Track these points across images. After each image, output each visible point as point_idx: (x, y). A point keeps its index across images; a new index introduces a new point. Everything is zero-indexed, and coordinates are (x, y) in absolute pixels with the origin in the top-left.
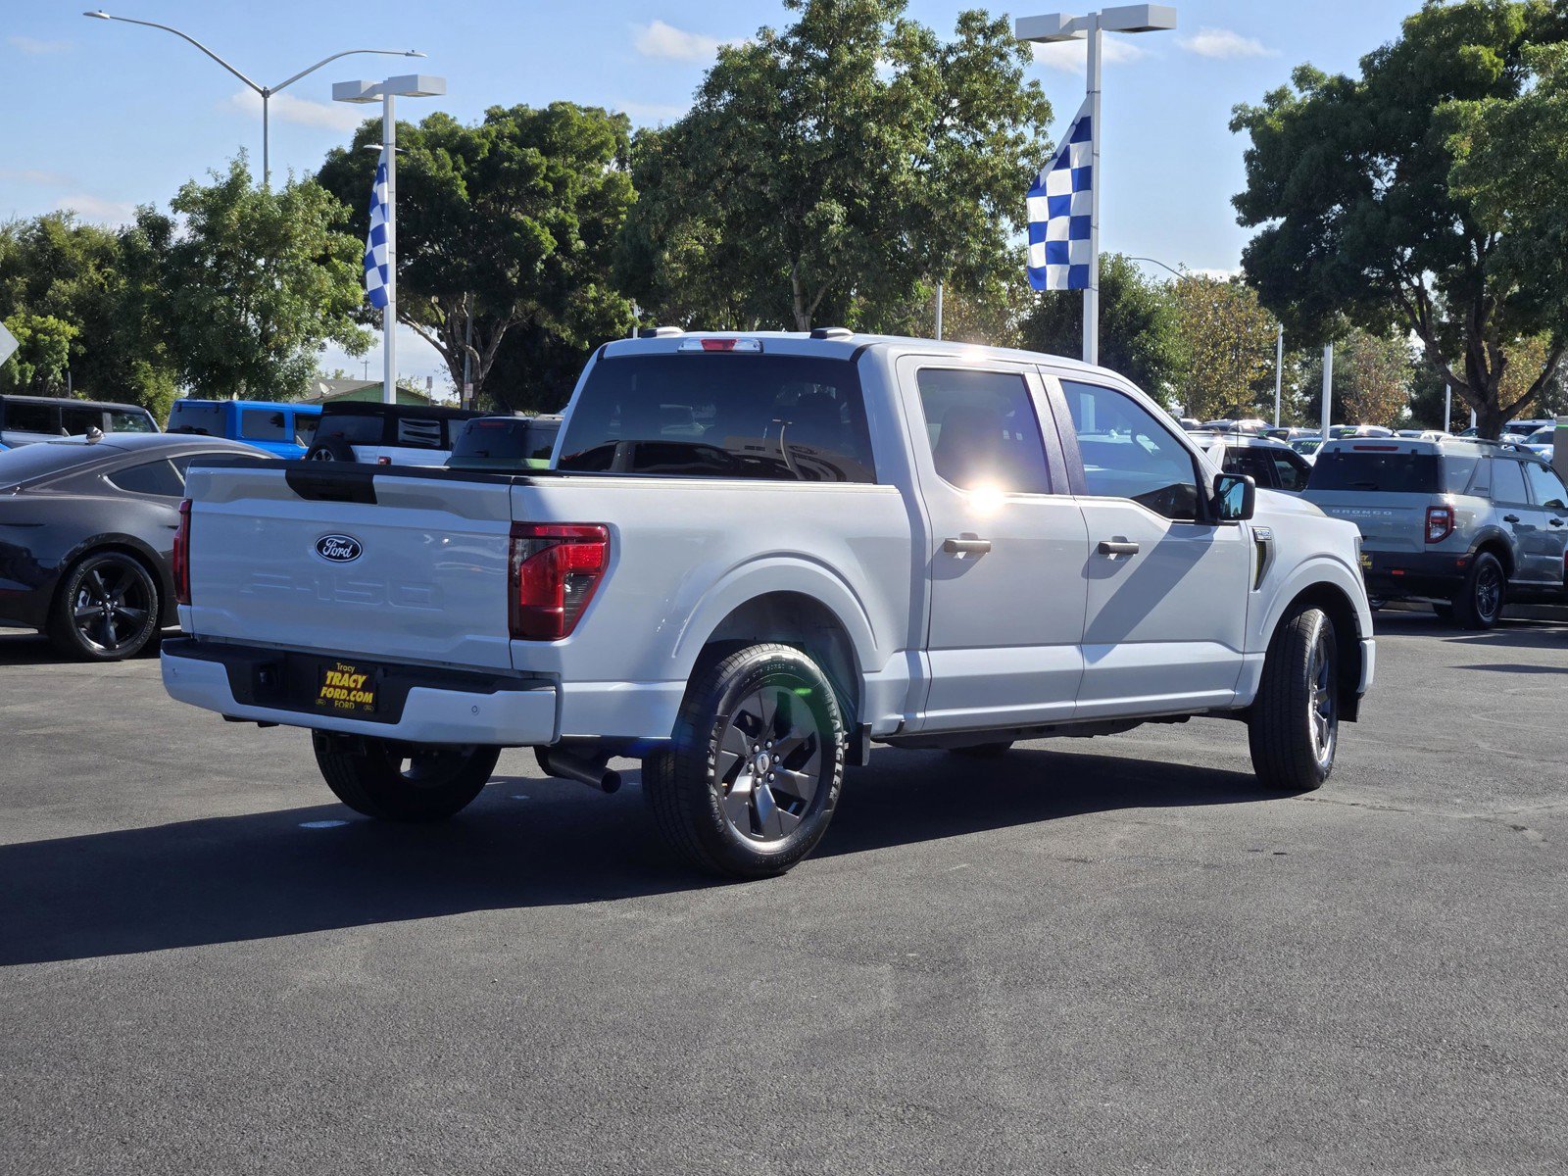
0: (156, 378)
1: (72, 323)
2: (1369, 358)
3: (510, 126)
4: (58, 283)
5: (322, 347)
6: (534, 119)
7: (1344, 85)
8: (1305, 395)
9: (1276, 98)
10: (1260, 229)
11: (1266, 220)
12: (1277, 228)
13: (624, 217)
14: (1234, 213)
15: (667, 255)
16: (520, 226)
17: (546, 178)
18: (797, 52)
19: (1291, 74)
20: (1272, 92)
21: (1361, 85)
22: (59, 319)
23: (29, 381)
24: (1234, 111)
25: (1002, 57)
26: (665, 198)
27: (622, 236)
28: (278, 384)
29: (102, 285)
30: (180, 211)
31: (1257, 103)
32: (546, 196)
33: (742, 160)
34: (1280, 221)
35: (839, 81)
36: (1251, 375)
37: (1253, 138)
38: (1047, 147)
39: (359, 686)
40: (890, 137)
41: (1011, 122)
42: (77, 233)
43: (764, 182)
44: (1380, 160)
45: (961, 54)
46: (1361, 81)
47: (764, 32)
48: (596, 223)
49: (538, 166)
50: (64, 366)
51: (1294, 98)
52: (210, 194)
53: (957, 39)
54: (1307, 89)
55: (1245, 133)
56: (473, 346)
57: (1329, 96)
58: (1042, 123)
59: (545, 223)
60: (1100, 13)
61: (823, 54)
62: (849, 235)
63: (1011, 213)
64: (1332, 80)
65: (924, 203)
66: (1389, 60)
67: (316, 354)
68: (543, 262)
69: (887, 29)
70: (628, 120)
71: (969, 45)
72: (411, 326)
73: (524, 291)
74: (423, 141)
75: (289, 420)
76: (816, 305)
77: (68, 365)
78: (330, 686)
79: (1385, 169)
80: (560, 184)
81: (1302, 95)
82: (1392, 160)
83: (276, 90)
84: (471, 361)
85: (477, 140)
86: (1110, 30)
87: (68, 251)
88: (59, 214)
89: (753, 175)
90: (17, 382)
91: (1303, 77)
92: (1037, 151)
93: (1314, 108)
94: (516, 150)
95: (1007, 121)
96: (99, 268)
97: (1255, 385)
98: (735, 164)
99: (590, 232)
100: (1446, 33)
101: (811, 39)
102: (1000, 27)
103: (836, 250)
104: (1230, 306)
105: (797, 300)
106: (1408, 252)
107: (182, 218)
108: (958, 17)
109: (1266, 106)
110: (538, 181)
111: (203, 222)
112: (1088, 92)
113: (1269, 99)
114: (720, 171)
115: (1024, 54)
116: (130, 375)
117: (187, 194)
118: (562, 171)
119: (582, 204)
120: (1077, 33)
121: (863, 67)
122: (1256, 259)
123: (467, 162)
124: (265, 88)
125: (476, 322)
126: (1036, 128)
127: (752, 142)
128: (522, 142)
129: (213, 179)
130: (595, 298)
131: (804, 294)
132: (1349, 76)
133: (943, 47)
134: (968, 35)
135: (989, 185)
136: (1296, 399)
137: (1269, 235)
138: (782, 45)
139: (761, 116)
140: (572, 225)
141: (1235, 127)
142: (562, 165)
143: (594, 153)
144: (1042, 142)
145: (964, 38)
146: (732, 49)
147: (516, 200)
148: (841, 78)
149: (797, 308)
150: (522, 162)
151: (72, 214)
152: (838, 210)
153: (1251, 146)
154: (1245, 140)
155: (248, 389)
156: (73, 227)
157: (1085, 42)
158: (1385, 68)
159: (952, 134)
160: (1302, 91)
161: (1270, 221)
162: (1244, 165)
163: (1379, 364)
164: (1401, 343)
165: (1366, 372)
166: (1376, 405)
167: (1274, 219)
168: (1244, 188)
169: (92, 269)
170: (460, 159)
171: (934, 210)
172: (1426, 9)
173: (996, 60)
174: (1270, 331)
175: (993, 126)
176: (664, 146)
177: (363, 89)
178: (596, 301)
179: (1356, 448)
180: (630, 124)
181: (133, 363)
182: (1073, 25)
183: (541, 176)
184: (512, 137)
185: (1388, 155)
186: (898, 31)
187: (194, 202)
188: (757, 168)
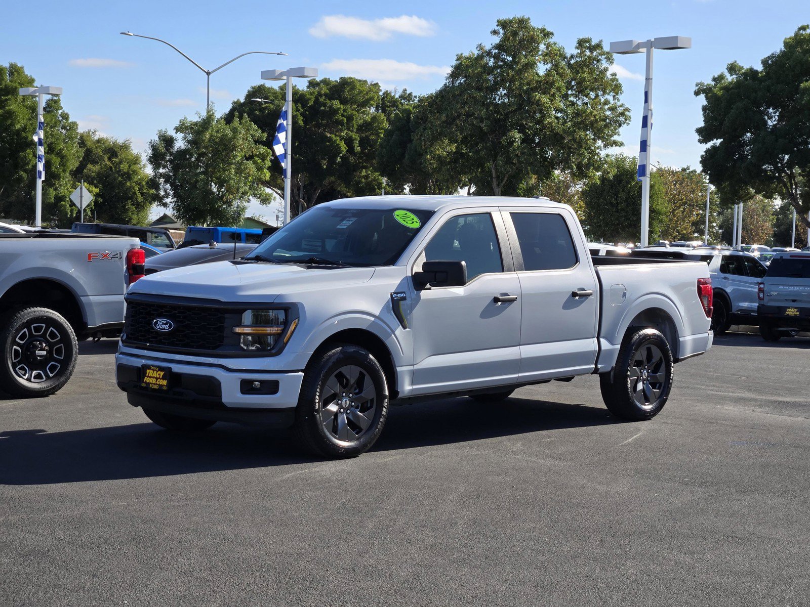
0: (138, 215)
1: (96, 187)
2: (753, 210)
3: (325, 90)
4: (90, 166)
5: (249, 201)
6: (335, 86)
7: (752, 73)
8: (720, 229)
9: (718, 79)
10: (709, 145)
11: (713, 140)
12: (718, 145)
13: (382, 135)
14: (697, 137)
15: (428, 157)
16: (330, 139)
17: (343, 115)
18: (496, 57)
19: (726, 67)
20: (716, 76)
21: (761, 73)
22: (90, 185)
23: (74, 215)
24: (697, 85)
25: (598, 61)
26: (430, 129)
27: (381, 145)
28: (228, 219)
29: (111, 167)
30: (179, 133)
31: (708, 81)
32: (342, 125)
33: (471, 110)
34: (720, 141)
35: (519, 72)
36: (694, 218)
37: (706, 99)
38: (620, 106)
40: (545, 99)
41: (602, 93)
42: (98, 141)
43: (482, 121)
44: (771, 110)
45: (578, 59)
46: (761, 70)
47: (480, 47)
48: (367, 138)
49: (339, 109)
50: (91, 208)
51: (727, 79)
52: (196, 124)
53: (576, 52)
54: (734, 75)
55: (702, 96)
56: (303, 200)
57: (745, 78)
58: (617, 94)
59: (342, 138)
60: (653, 40)
61: (510, 59)
62: (524, 148)
63: (603, 139)
64: (747, 70)
65: (561, 133)
66: (776, 60)
67: (246, 204)
68: (341, 158)
69: (542, 47)
70: (380, 87)
71: (581, 54)
72: (272, 189)
73: (330, 171)
74: (281, 97)
75: (243, 237)
76: (504, 183)
77: (94, 208)
79: (773, 115)
80: (350, 118)
81: (732, 77)
82: (777, 111)
83: (213, 71)
84: (302, 207)
85: (308, 96)
86: (658, 49)
87: (94, 151)
88: (89, 131)
89: (476, 118)
90: (69, 216)
91: (732, 68)
92: (616, 108)
93: (738, 85)
94: (328, 101)
95: (600, 93)
96: (109, 159)
97: (694, 224)
98: (467, 112)
99: (364, 142)
100: (806, 47)
101: (505, 51)
102: (598, 46)
103: (517, 155)
104: (682, 183)
105: (494, 180)
106: (787, 157)
107: (180, 136)
108: (577, 40)
109: (713, 83)
110: (339, 117)
111: (190, 138)
112: (646, 79)
113: (714, 79)
114: (460, 115)
115: (610, 60)
116: (125, 213)
117: (183, 124)
118: (350, 112)
119: (361, 128)
120: (641, 50)
121: (531, 65)
122: (708, 160)
123: (303, 107)
124: (208, 71)
125: (305, 187)
126: (614, 96)
127: (476, 101)
128: (330, 97)
129: (198, 117)
130: (365, 175)
131: (498, 177)
132: (755, 68)
133: (569, 56)
134: (581, 50)
135: (592, 124)
136: (715, 231)
137: (714, 147)
138: (489, 53)
139: (479, 89)
140: (355, 139)
141: (697, 93)
142: (350, 109)
143: (366, 103)
144: (619, 103)
145: (579, 51)
146: (463, 55)
147: (326, 126)
148: (520, 70)
149: (495, 184)
150: (331, 107)
151: (95, 131)
152: (517, 135)
153: (705, 103)
154: (702, 100)
155: (212, 221)
156: (96, 138)
157: (645, 55)
158: (774, 65)
159: (571, 99)
160: (731, 75)
161: (715, 141)
162: (702, 113)
163: (758, 213)
164: (769, 203)
165: (752, 218)
166: (757, 234)
167: (717, 140)
168: (702, 124)
169: (106, 159)
170: (300, 106)
171: (566, 136)
172: (796, 35)
173: (595, 62)
174: (702, 196)
175: (592, 95)
176: (429, 103)
177: (277, 74)
178: (366, 177)
179: (791, 256)
180: (381, 88)
181: (127, 207)
182: (639, 46)
183: (340, 114)
184: (326, 95)
185: (776, 108)
186: (547, 47)
187: (187, 128)
188: (478, 115)
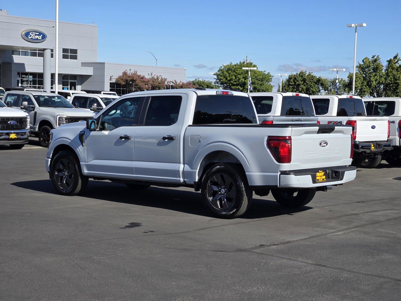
39: (323, 175)
78: (318, 176)
